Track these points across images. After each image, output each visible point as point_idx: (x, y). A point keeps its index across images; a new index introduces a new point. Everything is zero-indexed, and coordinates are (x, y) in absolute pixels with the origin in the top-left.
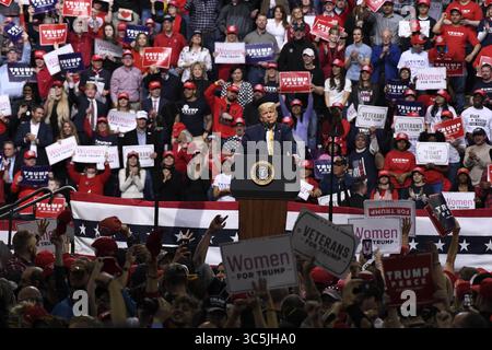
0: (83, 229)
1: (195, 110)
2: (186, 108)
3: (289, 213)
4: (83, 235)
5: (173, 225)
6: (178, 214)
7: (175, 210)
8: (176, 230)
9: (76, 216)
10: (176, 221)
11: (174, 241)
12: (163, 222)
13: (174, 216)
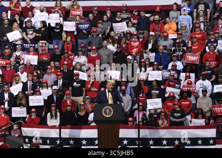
0: (27, 140)
1: (79, 85)
2: (75, 84)
3: (120, 130)
4: (27, 143)
5: (68, 137)
6: (70, 132)
7: (69, 130)
8: (70, 139)
9: (24, 135)
10: (70, 135)
11: (69, 144)
12: (63, 136)
13: (68, 133)
